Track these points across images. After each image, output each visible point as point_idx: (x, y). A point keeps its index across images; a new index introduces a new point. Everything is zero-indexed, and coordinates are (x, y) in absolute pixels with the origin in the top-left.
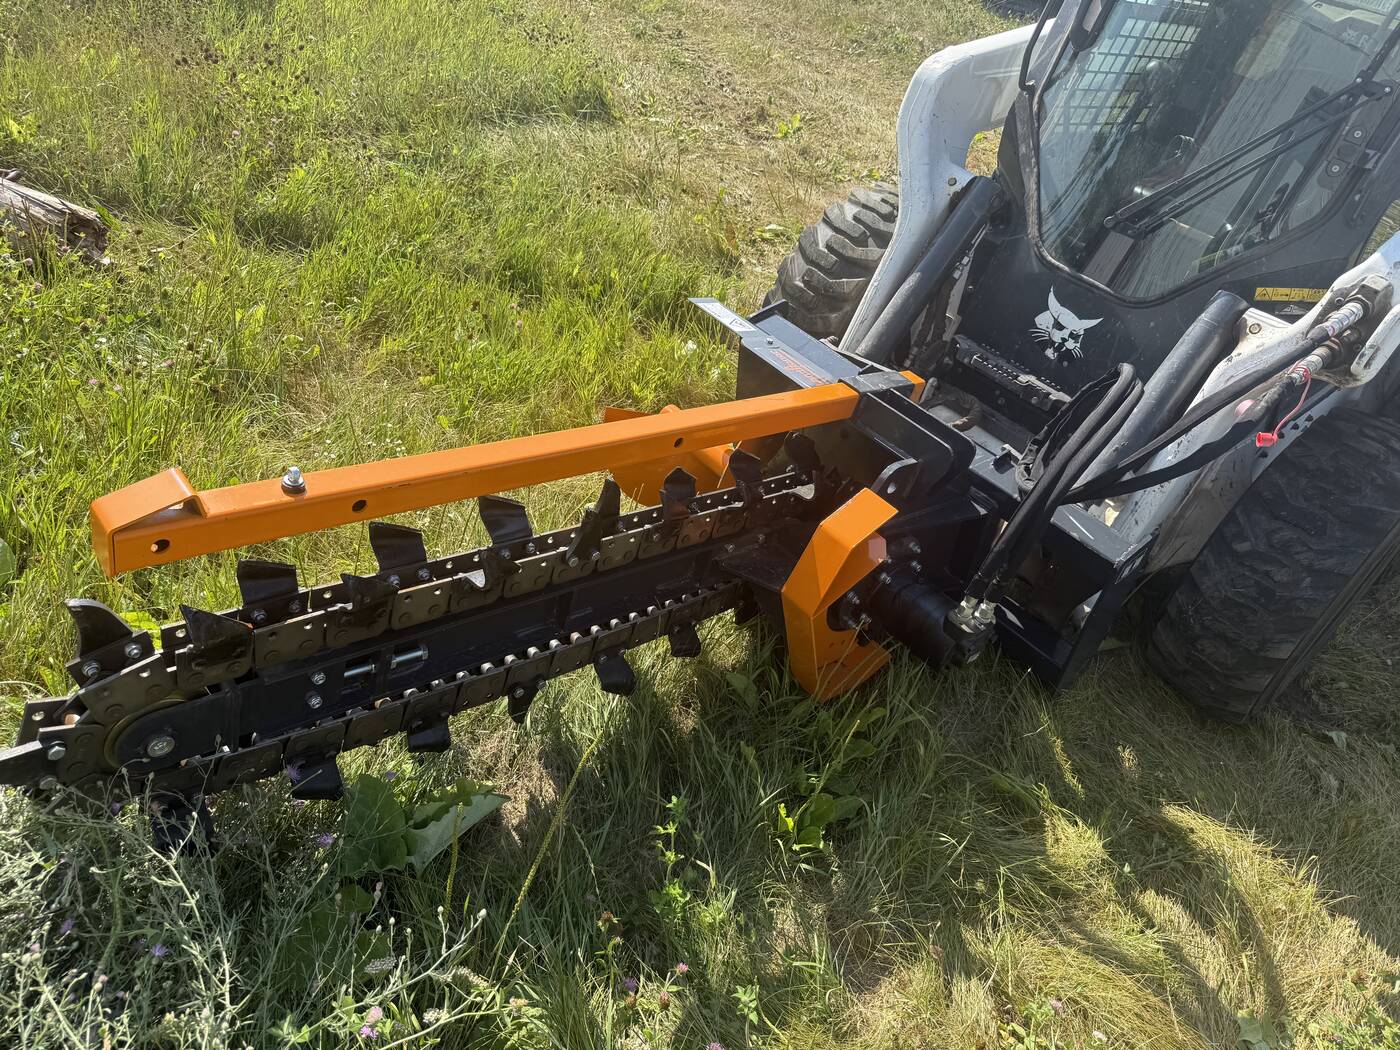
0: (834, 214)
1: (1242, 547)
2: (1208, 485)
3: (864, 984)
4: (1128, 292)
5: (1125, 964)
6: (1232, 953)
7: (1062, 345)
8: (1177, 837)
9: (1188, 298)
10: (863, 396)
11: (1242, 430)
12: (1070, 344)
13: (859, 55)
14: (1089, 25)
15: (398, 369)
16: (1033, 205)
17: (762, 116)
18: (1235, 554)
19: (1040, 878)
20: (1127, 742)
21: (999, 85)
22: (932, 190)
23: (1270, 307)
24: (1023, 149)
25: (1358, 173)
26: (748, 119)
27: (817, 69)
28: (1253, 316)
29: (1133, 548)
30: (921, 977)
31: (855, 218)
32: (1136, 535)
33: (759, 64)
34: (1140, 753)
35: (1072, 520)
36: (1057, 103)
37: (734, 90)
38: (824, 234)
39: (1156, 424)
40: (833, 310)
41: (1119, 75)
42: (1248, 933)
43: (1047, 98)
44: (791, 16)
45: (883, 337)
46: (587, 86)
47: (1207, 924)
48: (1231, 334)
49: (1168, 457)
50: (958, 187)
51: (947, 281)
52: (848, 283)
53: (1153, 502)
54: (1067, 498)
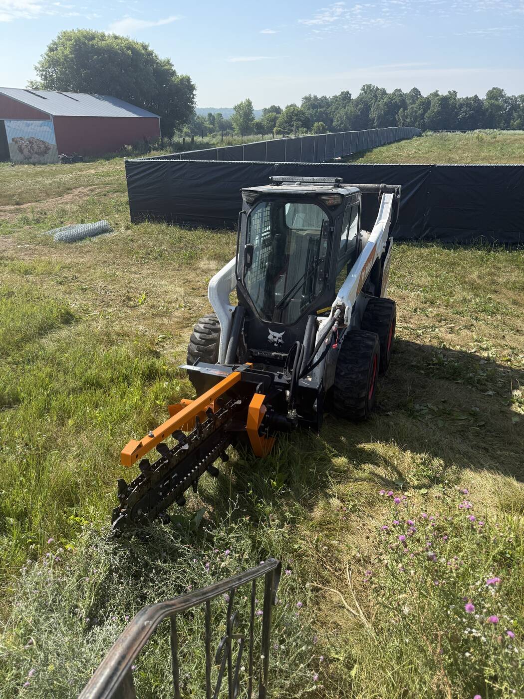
0: (197, 329)
1: (343, 374)
2: (328, 362)
3: (311, 510)
4: (288, 323)
5: (364, 480)
6: (386, 468)
7: (278, 342)
8: (362, 451)
9: (303, 319)
10: (242, 372)
11: (329, 346)
12: (280, 341)
13: (147, 262)
14: (249, 261)
15: (79, 429)
16: (254, 309)
17: (129, 299)
18: (341, 376)
19: (337, 471)
20: (341, 435)
21: (230, 280)
22: (226, 314)
23: (322, 315)
24: (245, 296)
25: (326, 279)
26: (124, 301)
27: (135, 273)
28: (319, 318)
29: (319, 384)
30: (321, 503)
31: (204, 327)
32: (318, 381)
33: (113, 279)
34: (345, 437)
35: (303, 382)
36: (249, 283)
37: (111, 292)
38: (197, 335)
39: (310, 352)
40: (210, 355)
41: (258, 266)
42: (387, 463)
43: (246, 281)
44: (112, 255)
45: (230, 357)
46: (63, 311)
47: (378, 465)
48: (316, 325)
49: (316, 359)
50: (233, 311)
51: (240, 336)
52: (212, 346)
53: (318, 371)
54: (299, 378)
